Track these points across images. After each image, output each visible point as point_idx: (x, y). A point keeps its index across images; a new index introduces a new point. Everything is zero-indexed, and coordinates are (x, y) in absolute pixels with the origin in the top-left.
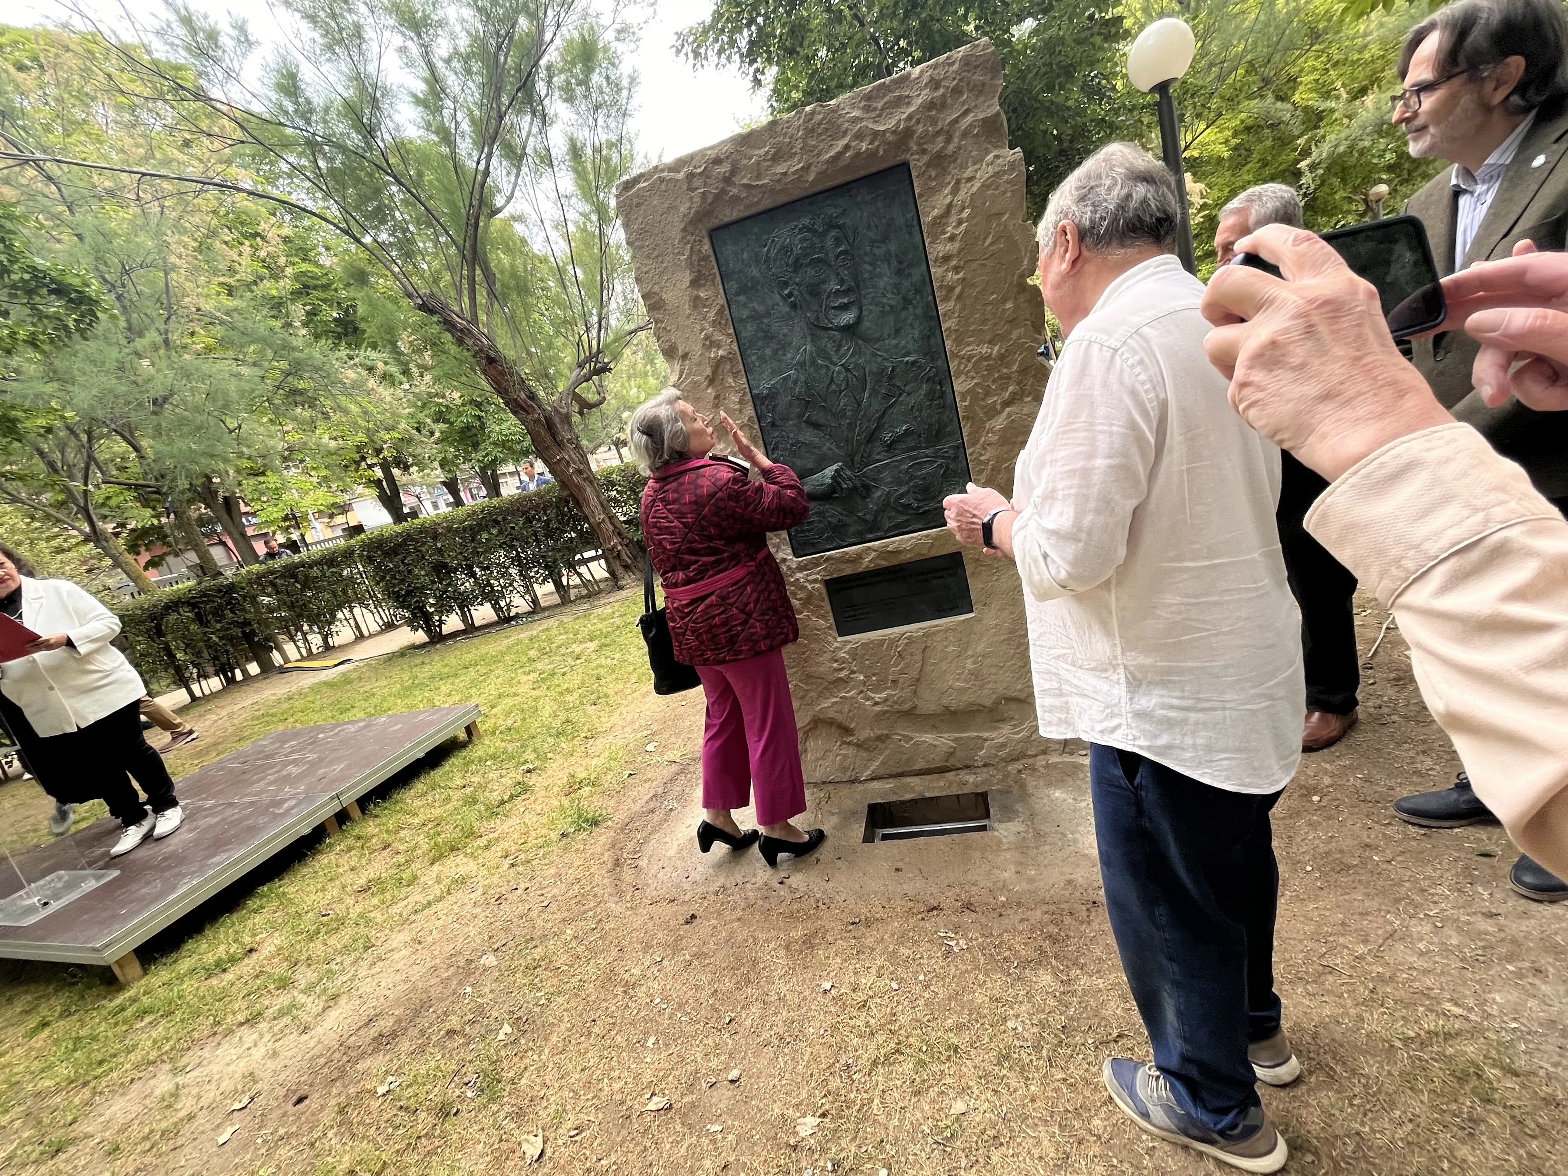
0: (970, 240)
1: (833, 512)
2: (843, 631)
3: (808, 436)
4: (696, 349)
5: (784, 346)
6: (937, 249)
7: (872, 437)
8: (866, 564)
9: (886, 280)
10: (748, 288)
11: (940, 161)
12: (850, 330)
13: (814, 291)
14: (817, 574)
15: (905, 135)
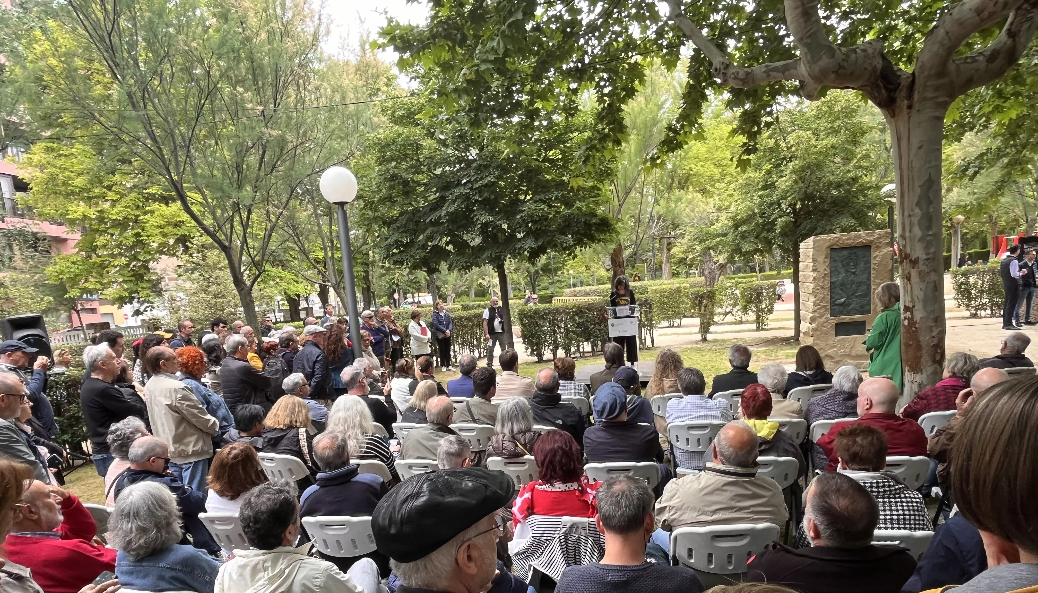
0: (881, 262)
1: (841, 308)
2: (836, 335)
3: (840, 292)
4: (822, 271)
5: (839, 273)
6: (873, 262)
7: (853, 294)
8: (846, 321)
9: (862, 264)
10: (835, 261)
11: (878, 247)
12: (854, 273)
13: (848, 264)
14: (835, 321)
15: (872, 242)
